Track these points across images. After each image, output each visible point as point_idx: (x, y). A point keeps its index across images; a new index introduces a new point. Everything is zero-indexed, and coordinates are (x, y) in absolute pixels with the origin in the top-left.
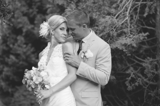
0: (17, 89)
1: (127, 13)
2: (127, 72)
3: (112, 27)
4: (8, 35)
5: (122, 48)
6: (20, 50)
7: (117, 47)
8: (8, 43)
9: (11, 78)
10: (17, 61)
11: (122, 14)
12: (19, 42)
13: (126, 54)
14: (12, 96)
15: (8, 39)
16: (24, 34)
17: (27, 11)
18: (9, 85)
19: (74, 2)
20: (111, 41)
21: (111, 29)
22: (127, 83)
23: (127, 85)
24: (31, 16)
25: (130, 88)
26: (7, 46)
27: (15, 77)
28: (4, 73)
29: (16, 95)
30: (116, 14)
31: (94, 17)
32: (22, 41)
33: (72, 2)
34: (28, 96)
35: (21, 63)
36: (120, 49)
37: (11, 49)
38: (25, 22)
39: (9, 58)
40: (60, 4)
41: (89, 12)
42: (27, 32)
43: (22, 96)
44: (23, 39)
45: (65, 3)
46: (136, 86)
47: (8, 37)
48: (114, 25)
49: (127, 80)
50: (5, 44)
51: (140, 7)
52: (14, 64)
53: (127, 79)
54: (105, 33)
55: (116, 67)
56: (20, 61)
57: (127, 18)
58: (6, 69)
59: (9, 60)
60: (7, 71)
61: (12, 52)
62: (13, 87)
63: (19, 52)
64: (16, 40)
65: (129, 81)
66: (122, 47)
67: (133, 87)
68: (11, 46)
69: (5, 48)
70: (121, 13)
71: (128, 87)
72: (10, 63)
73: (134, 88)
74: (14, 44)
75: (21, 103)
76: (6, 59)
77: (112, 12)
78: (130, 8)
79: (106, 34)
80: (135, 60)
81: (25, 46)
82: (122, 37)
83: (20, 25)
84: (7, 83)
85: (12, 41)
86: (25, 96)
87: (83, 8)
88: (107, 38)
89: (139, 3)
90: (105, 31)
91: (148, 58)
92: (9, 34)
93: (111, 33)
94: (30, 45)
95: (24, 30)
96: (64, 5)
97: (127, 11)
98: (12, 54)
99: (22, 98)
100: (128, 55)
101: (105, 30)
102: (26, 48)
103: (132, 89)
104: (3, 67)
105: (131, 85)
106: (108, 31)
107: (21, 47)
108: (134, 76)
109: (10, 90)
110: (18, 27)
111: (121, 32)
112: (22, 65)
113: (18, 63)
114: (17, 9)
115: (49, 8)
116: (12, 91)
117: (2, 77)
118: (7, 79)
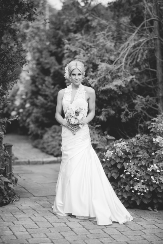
0: (46, 131)
1: (123, 60)
2: (123, 107)
3: (107, 72)
4: (37, 76)
6: (48, 91)
7: (110, 88)
8: (37, 84)
9: (40, 120)
10: (45, 101)
12: (47, 83)
13: (118, 93)
14: (42, 137)
15: (37, 80)
16: (51, 75)
17: (56, 50)
18: (38, 127)
21: (107, 74)
22: (122, 116)
23: (122, 117)
24: (60, 55)
25: (124, 120)
26: (36, 86)
27: (44, 119)
28: (33, 114)
29: (46, 136)
30: (114, 60)
31: (97, 63)
32: (49, 82)
34: (57, 137)
35: (49, 104)
36: (113, 89)
37: (39, 90)
38: (53, 63)
39: (37, 98)
42: (54, 72)
43: (50, 137)
44: (50, 80)
46: (129, 119)
47: (37, 78)
48: (109, 70)
50: (33, 85)
52: (43, 106)
53: (122, 113)
54: (101, 77)
55: (116, 104)
56: (48, 102)
57: (123, 63)
58: (35, 110)
59: (38, 101)
60: (37, 113)
61: (40, 92)
63: (47, 93)
64: (44, 81)
66: (114, 87)
67: (126, 120)
68: (40, 87)
69: (34, 89)
70: (119, 59)
71: (122, 119)
72: (38, 104)
73: (128, 120)
75: (49, 144)
76: (35, 100)
77: (112, 58)
79: (103, 77)
81: (53, 87)
82: (116, 79)
83: (48, 66)
84: (37, 125)
85: (41, 81)
86: (53, 137)
88: (103, 81)
91: (139, 96)
92: (38, 74)
93: (107, 77)
94: (58, 86)
95: (52, 71)
97: (123, 58)
98: (41, 95)
99: (50, 139)
100: (119, 93)
101: (102, 74)
102: (53, 88)
103: (125, 121)
104: (33, 109)
105: (125, 118)
107: (49, 88)
108: (128, 111)
109: (39, 132)
110: (46, 68)
111: (115, 75)
112: (50, 105)
113: (46, 104)
114: (45, 49)
115: (66, 53)
116: (41, 133)
117: (32, 119)
118: (37, 121)
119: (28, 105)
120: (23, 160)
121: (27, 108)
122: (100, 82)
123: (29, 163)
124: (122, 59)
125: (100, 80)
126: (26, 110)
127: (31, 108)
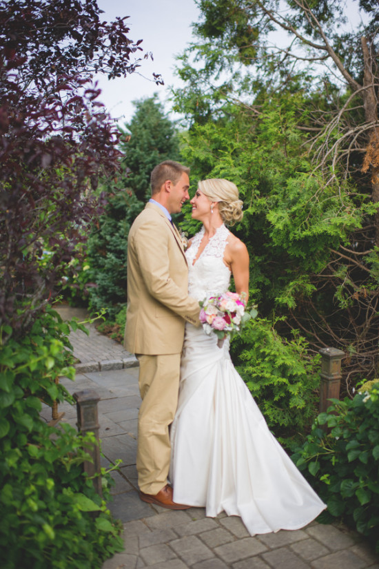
0: (120, 308)
1: (332, 168)
2: (337, 275)
3: (312, 193)
5: (336, 232)
7: (325, 231)
8: (102, 233)
9: (110, 290)
11: (323, 169)
15: (102, 227)
17: (131, 179)
18: (107, 301)
19: (229, 152)
20: (312, 219)
21: (312, 198)
22: (338, 296)
23: (339, 299)
24: (139, 186)
25: (344, 304)
27: (117, 288)
28: (98, 282)
29: (120, 317)
31: (271, 176)
33: (227, 153)
36: (333, 233)
37: (107, 243)
39: (106, 258)
40: (202, 157)
41: (262, 168)
45: (211, 156)
46: (354, 300)
48: (317, 190)
49: (336, 290)
50: (97, 236)
51: (349, 156)
53: (337, 287)
54: (300, 206)
57: (334, 176)
58: (100, 276)
59: (106, 261)
60: (103, 279)
62: (114, 304)
64: (117, 228)
65: (340, 290)
66: (336, 230)
67: (349, 303)
68: (108, 237)
69: (97, 241)
71: (340, 302)
72: (108, 266)
73: (352, 303)
74: (112, 235)
76: (101, 260)
78: (335, 157)
79: (303, 207)
80: (339, 253)
82: (330, 211)
83: (122, 203)
84: (104, 297)
85: (110, 229)
87: (250, 160)
88: (304, 214)
89: (348, 151)
90: (300, 202)
96: (208, 159)
98: (110, 251)
101: (300, 200)
103: (347, 305)
104: (96, 274)
105: (346, 299)
106: (307, 202)
108: (349, 282)
110: (117, 207)
111: (328, 201)
116: (113, 312)
117: (95, 289)
118: (103, 292)
119: (86, 267)
120: (89, 364)
121: (86, 271)
122: (297, 218)
123: (100, 368)
124: (329, 166)
125: (297, 214)
126: (84, 275)
127: (92, 272)
